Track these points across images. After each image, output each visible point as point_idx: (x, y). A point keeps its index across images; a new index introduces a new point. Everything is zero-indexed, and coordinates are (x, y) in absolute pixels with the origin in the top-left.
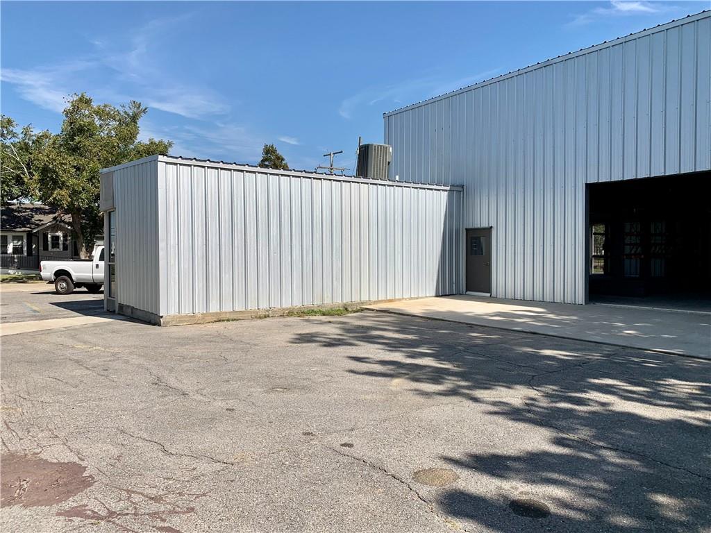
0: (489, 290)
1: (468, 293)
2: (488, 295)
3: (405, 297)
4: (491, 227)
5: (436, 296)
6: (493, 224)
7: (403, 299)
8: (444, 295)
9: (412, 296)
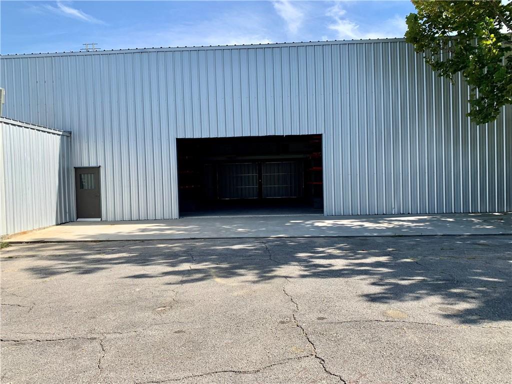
0: (99, 216)
1: (79, 220)
2: (99, 219)
3: (35, 228)
4: (100, 166)
5: (57, 225)
6: (101, 163)
7: (34, 230)
8: (62, 224)
9: (41, 227)
